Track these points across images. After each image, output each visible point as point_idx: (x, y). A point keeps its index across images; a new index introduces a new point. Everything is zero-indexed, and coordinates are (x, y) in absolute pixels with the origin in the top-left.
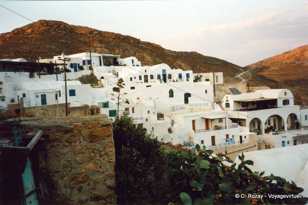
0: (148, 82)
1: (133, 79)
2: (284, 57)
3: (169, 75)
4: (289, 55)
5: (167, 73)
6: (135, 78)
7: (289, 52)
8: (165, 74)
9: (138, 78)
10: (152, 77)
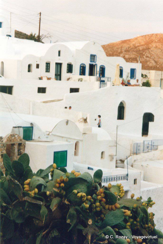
0: (60, 80)
1: (34, 67)
2: (122, 47)
3: (100, 68)
4: (128, 46)
5: (99, 63)
6: (38, 66)
7: (129, 40)
8: (94, 63)
9: (43, 67)
10: (70, 68)
